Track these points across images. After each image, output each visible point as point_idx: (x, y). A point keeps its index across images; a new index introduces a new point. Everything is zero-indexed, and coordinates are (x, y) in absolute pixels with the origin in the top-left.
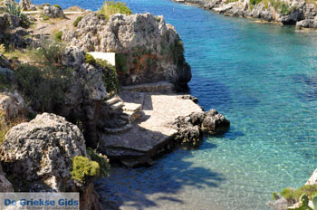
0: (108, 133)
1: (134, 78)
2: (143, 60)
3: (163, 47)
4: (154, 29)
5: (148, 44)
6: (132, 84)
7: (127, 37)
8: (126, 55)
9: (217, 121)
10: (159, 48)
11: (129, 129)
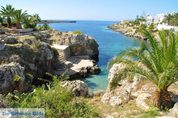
0: (57, 71)
1: (76, 54)
2: (79, 48)
3: (87, 44)
4: (83, 39)
5: (81, 43)
6: (75, 56)
7: (73, 41)
8: (73, 46)
9: (95, 69)
10: (85, 45)
11: (64, 70)
